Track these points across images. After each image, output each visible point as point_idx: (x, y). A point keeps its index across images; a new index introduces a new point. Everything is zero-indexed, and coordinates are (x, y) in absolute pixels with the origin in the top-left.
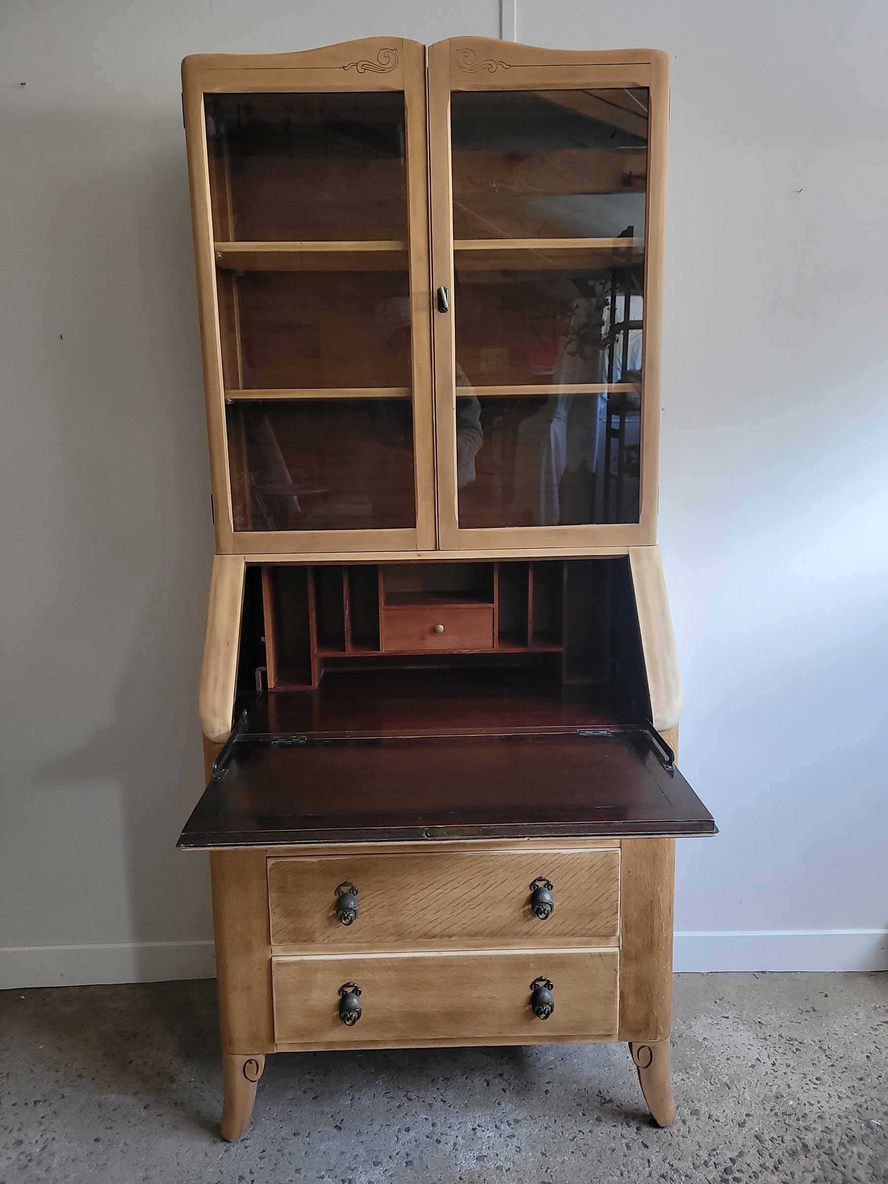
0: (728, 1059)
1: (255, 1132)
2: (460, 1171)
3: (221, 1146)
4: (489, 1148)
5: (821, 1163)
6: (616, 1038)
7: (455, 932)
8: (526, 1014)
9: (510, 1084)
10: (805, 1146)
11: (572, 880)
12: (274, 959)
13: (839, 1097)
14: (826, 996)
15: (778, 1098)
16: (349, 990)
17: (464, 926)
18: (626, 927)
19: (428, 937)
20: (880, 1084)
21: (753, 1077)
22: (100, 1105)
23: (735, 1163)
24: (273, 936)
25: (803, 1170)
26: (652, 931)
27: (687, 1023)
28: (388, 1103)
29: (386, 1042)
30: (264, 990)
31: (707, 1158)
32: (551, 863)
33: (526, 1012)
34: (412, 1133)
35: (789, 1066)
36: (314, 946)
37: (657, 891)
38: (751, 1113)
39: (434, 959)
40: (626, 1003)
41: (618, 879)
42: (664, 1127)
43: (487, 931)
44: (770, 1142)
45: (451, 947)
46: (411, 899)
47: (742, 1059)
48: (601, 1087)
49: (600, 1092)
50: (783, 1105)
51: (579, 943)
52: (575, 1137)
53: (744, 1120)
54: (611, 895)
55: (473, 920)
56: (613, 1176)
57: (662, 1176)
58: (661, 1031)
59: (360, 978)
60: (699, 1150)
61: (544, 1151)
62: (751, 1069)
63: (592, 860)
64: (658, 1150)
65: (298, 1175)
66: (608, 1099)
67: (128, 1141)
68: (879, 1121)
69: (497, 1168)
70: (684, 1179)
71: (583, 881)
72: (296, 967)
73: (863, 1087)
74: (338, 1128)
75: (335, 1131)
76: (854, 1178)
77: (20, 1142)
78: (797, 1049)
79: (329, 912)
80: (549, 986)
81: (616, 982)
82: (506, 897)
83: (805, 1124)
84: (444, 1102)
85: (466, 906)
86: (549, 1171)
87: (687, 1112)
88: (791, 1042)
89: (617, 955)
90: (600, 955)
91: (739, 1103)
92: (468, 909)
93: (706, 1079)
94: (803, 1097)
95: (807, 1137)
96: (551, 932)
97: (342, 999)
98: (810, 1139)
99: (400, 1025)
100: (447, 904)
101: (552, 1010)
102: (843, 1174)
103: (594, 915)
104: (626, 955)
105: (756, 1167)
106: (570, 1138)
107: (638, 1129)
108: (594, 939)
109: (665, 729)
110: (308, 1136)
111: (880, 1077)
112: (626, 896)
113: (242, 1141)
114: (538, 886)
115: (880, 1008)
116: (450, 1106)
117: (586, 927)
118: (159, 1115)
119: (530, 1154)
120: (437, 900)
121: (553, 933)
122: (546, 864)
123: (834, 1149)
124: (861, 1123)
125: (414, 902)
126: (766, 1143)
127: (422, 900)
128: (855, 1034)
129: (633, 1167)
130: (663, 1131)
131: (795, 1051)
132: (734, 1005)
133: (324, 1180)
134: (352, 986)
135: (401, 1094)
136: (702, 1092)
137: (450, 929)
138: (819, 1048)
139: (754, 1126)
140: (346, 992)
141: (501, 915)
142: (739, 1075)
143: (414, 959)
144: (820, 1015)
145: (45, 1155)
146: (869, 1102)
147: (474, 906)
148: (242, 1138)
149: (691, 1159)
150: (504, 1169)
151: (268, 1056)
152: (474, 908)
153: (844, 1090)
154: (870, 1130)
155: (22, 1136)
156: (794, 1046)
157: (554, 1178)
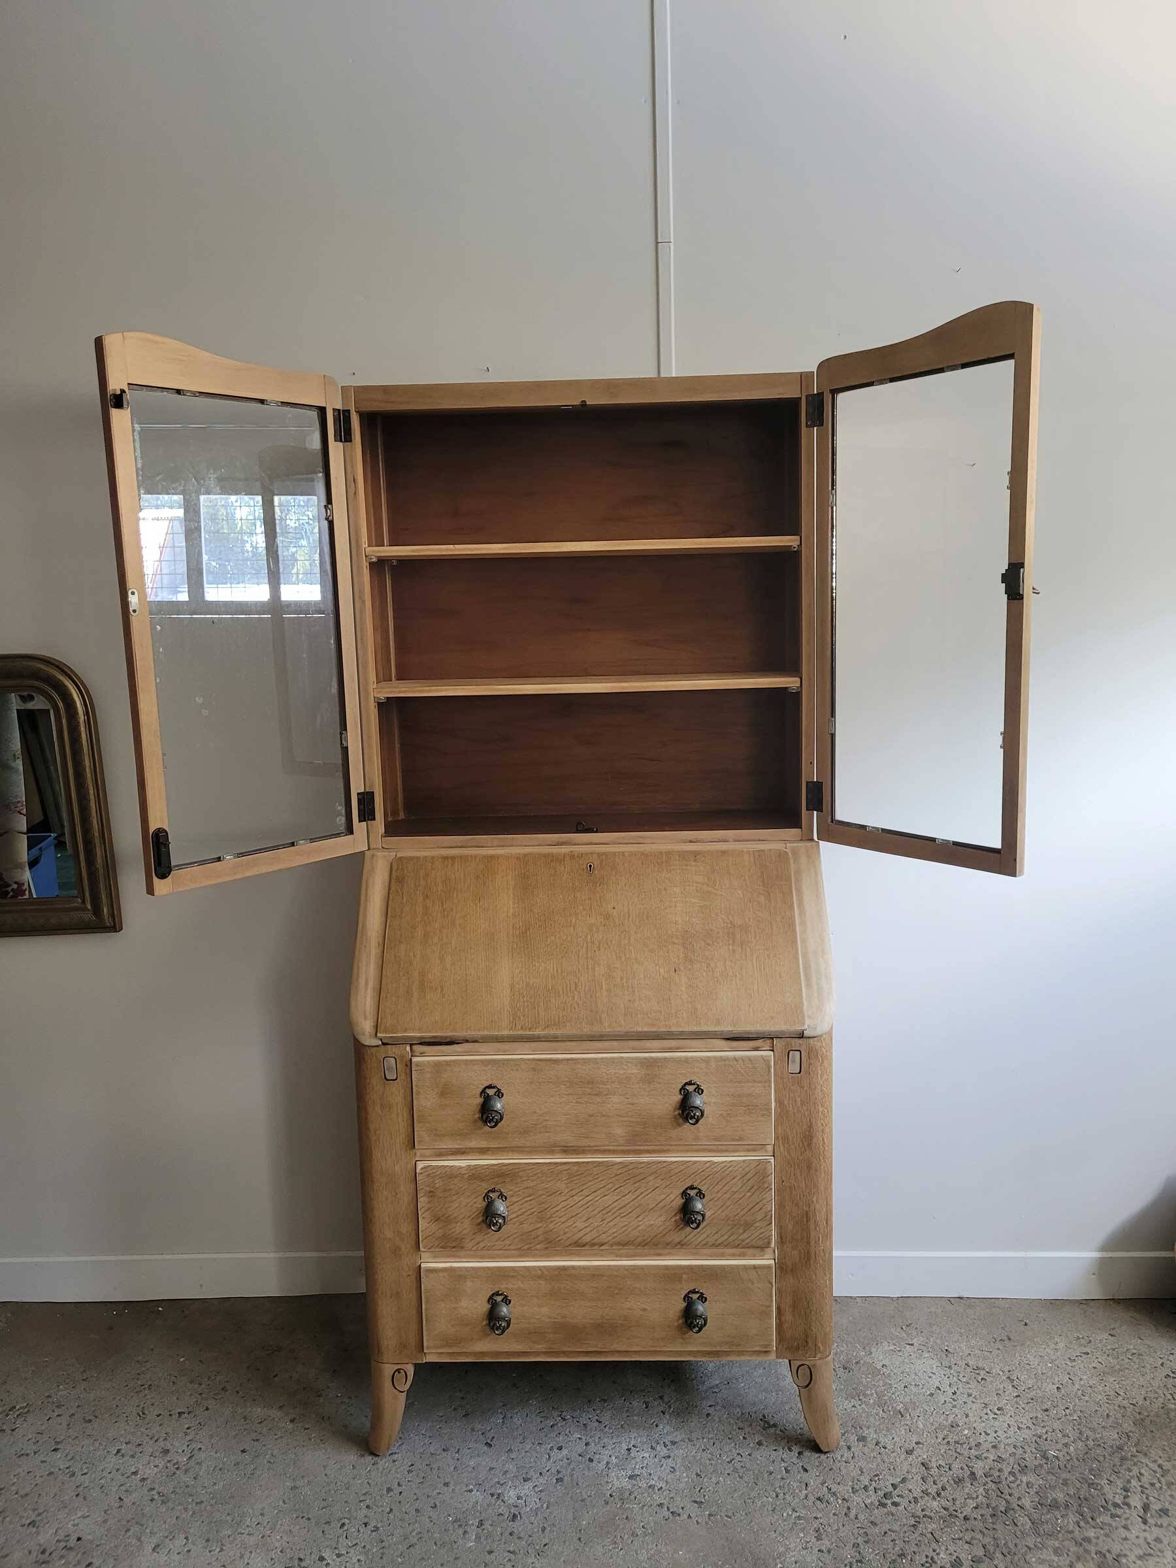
0: (905, 1387)
1: (404, 1447)
2: (611, 1488)
3: (369, 1459)
4: (642, 1468)
5: (987, 1491)
6: (773, 1356)
7: (606, 1241)
8: (679, 1328)
9: (670, 1407)
10: (973, 1474)
11: (724, 1188)
12: (423, 1265)
13: (1019, 1428)
14: (1026, 1324)
15: (953, 1427)
16: (499, 1299)
17: (615, 1235)
18: (782, 1240)
19: (578, 1246)
20: (1066, 1415)
21: (929, 1406)
22: (245, 1418)
23: (896, 1488)
24: (422, 1241)
25: (966, 1497)
26: (808, 1243)
27: (867, 1348)
28: (541, 1422)
29: (538, 1354)
30: (413, 1297)
31: (867, 1483)
32: (702, 1171)
33: (678, 1326)
34: (565, 1452)
35: (971, 1395)
36: (463, 1253)
37: (813, 1202)
38: (920, 1441)
39: (584, 1268)
40: (783, 1319)
41: (772, 1189)
42: (827, 1452)
43: (640, 1239)
44: (936, 1470)
45: (602, 1256)
46: (561, 1206)
47: (921, 1387)
48: (765, 1412)
49: (764, 1417)
50: (958, 1433)
51: (733, 1255)
52: (733, 1459)
53: (913, 1448)
54: (765, 1205)
55: (625, 1228)
56: (767, 1497)
57: (819, 1499)
58: (819, 1348)
59: (510, 1286)
60: (861, 1475)
61: (699, 1472)
62: (929, 1397)
63: (744, 1168)
64: (818, 1474)
65: (446, 1488)
66: (772, 1423)
67: (275, 1452)
68: (1057, 1452)
69: (650, 1487)
70: (840, 1502)
71: (735, 1190)
72: (445, 1274)
73: (1047, 1417)
74: (488, 1445)
75: (486, 1448)
76: (1019, 1505)
77: (166, 1452)
78: (982, 1379)
79: (478, 1219)
80: (702, 1298)
81: (772, 1297)
82: (657, 1205)
83: (977, 1453)
84: (600, 1422)
85: (615, 1215)
86: (702, 1491)
87: (854, 1438)
88: (977, 1372)
89: (772, 1267)
90: (755, 1267)
91: (910, 1431)
92: (618, 1218)
93: (879, 1406)
94: (980, 1427)
95: (976, 1466)
96: (704, 1242)
97: (491, 1307)
98: (979, 1468)
99: (551, 1336)
100: (596, 1212)
101: (705, 1324)
102: (1007, 1502)
103: (747, 1226)
104: (782, 1268)
105: (917, 1492)
106: (727, 1460)
107: (800, 1453)
108: (750, 1251)
109: (815, 1035)
110: (458, 1452)
111: (1067, 1408)
112: (781, 1206)
113: (389, 1455)
114: (689, 1195)
115: (1083, 1338)
116: (605, 1427)
117: (740, 1238)
118: (305, 1429)
119: (685, 1475)
120: (588, 1208)
121: (705, 1245)
122: (698, 1172)
123: (1003, 1478)
124: (1037, 1454)
125: (563, 1209)
126: (932, 1470)
127: (571, 1207)
128: (1050, 1365)
129: (789, 1490)
130: (826, 1457)
131: (980, 1381)
132: (922, 1332)
133: (473, 1493)
134: (501, 1295)
135: (555, 1413)
136: (872, 1419)
137: (601, 1237)
138: (1007, 1378)
139: (922, 1454)
140: (496, 1301)
141: (652, 1225)
142: (915, 1403)
143: (564, 1268)
144: (1016, 1344)
145: (192, 1463)
146: (1050, 1433)
147: (624, 1214)
148: (390, 1452)
149: (850, 1483)
150: (656, 1488)
151: (416, 1365)
152: (624, 1216)
153: (1026, 1421)
154: (1044, 1461)
155: (169, 1447)
156: (980, 1374)
157: (706, 1497)
